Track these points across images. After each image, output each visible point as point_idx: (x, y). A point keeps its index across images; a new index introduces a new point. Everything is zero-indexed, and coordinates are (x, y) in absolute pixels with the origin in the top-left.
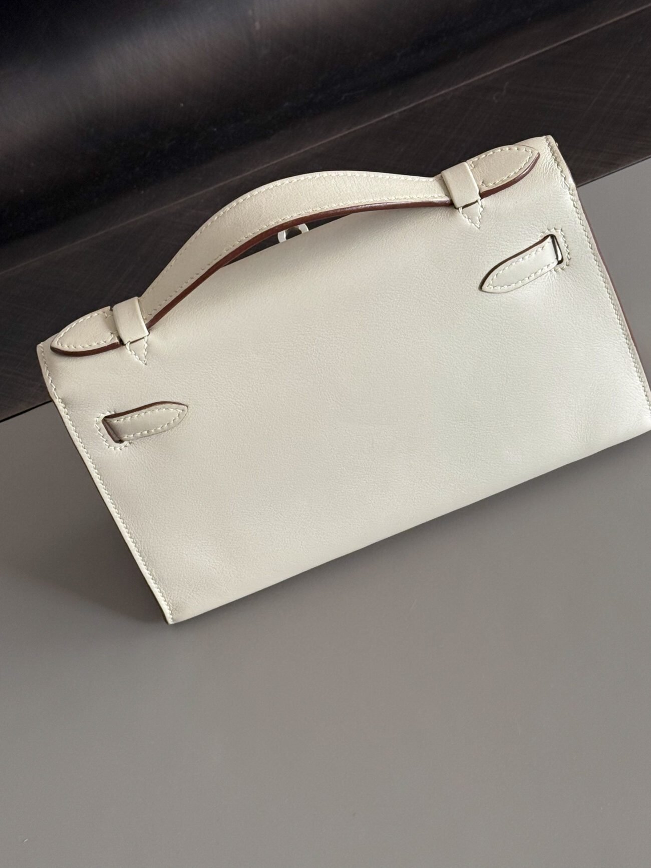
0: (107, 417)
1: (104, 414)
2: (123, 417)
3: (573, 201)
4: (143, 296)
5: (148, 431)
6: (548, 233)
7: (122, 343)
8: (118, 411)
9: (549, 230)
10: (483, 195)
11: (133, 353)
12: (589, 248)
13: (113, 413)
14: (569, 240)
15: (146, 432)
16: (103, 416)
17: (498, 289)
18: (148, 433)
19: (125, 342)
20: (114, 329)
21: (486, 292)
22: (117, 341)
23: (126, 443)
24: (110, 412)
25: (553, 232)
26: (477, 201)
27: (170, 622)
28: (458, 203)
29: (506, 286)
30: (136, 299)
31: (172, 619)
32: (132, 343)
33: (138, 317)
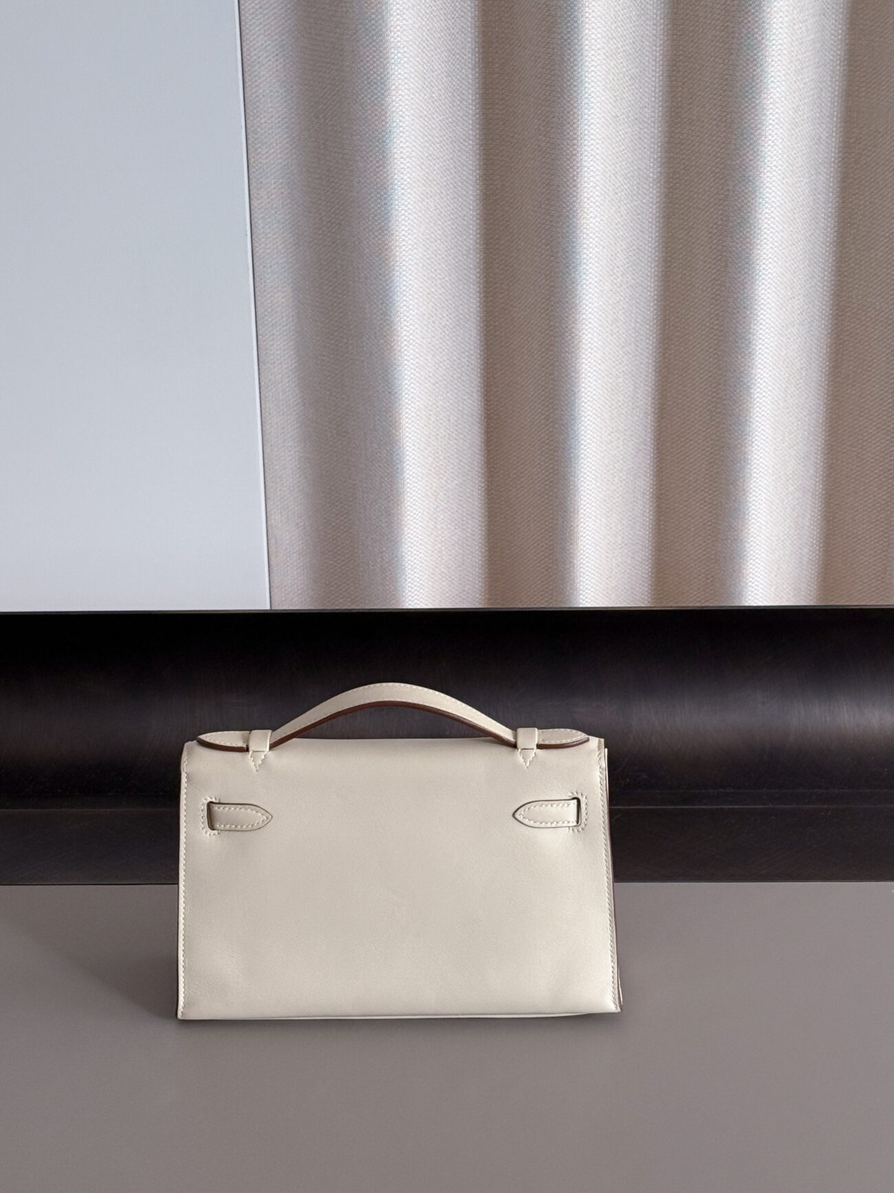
0: (211, 802)
1: (211, 798)
2: (223, 806)
3: (601, 778)
4: (277, 731)
5: (236, 826)
6: (576, 796)
7: (247, 750)
8: (222, 802)
9: (577, 793)
10: (540, 747)
11: (252, 759)
12: (601, 822)
13: (218, 801)
14: (589, 808)
15: (234, 826)
16: (209, 800)
17: (526, 821)
18: (236, 829)
19: (250, 750)
20: (247, 740)
21: (516, 819)
22: (245, 746)
23: (216, 832)
24: (216, 799)
25: (580, 797)
26: (533, 749)
27: (180, 1016)
28: (520, 745)
29: (532, 822)
30: (270, 731)
31: (182, 1012)
32: (254, 751)
33: (266, 740)
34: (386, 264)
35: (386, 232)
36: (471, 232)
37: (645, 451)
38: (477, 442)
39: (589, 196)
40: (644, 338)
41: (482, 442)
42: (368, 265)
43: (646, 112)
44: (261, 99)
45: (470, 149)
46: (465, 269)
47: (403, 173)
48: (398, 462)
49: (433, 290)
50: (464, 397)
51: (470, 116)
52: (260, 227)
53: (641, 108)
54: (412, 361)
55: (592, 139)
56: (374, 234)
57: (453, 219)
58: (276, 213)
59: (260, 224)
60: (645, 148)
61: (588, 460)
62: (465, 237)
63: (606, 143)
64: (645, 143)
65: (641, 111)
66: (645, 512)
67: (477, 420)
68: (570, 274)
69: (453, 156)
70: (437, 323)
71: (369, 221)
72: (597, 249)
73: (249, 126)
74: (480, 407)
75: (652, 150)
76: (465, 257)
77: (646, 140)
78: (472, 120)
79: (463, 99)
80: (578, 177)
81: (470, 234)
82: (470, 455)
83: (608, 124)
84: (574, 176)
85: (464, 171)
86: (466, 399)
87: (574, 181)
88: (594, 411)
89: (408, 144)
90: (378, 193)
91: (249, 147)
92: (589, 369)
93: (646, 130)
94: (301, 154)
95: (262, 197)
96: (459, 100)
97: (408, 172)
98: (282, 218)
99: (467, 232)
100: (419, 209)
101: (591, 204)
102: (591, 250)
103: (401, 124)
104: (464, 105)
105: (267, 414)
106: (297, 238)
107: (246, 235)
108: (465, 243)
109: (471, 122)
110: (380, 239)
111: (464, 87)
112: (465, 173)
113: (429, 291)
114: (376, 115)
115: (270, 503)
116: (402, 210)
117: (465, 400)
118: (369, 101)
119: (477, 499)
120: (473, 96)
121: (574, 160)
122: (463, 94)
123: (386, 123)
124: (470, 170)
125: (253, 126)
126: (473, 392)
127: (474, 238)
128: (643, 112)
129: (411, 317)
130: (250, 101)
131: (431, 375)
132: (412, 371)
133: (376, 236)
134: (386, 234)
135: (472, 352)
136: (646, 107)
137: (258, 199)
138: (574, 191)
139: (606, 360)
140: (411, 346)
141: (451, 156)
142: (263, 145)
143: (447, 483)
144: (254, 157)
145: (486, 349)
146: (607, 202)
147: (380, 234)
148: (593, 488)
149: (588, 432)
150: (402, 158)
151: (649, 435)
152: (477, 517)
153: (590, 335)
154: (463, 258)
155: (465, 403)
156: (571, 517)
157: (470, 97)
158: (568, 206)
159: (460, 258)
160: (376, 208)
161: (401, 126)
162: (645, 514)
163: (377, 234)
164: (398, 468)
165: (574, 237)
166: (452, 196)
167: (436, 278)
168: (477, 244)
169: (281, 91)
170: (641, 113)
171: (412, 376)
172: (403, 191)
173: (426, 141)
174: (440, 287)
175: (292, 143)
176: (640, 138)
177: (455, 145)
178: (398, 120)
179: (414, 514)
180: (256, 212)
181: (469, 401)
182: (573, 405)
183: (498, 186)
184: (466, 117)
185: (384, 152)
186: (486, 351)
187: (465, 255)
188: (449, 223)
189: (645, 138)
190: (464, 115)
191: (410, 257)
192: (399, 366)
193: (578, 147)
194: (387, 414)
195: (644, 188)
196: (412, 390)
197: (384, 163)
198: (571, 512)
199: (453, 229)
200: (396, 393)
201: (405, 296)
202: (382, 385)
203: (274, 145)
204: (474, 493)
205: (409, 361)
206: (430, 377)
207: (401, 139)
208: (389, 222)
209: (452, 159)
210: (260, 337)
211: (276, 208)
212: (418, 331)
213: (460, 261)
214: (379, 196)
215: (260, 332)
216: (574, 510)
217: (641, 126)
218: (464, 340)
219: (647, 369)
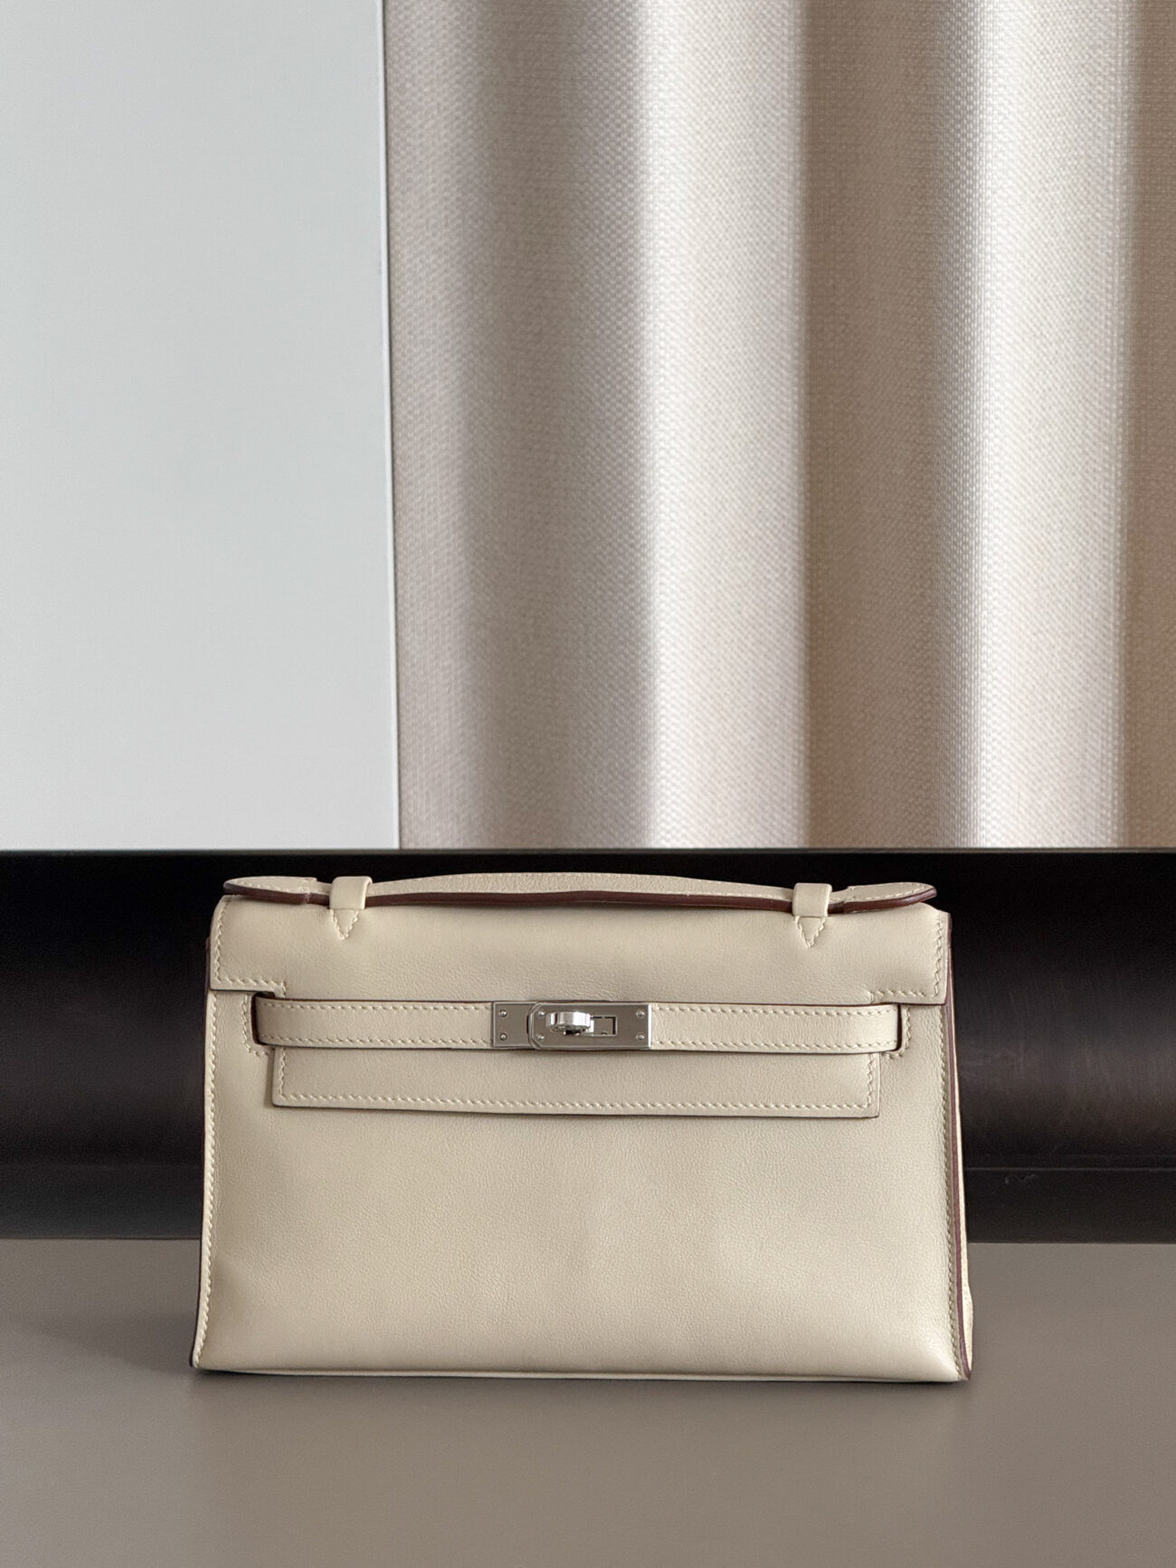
34: (630, 310)
35: (630, 251)
36: (784, 273)
37: (1104, 683)
38: (791, 664)
39: (995, 186)
40: (1100, 469)
41: (800, 667)
42: (598, 313)
43: (1099, 56)
44: (413, 31)
45: (783, 124)
46: (773, 340)
47: (662, 146)
48: (644, 675)
49: (713, 364)
50: (769, 576)
51: (785, 66)
52: (405, 260)
53: (1091, 47)
54: (672, 488)
55: (1000, 86)
56: (608, 255)
57: (751, 245)
58: (434, 235)
59: (404, 253)
60: (1099, 120)
61: (995, 674)
62: (773, 282)
63: (1027, 96)
64: (1099, 111)
65: (1091, 52)
66: (1104, 799)
67: (794, 624)
68: (962, 329)
69: (754, 132)
70: (720, 425)
71: (601, 232)
72: (1009, 284)
73: (391, 80)
74: (796, 599)
75: (1112, 125)
76: (773, 318)
77: (1100, 106)
78: (789, 73)
79: (773, 35)
80: (975, 153)
81: (783, 277)
82: (778, 688)
83: (1031, 63)
84: (969, 150)
85: (774, 161)
86: (773, 580)
87: (969, 159)
88: (1005, 584)
89: (672, 94)
90: (619, 181)
91: (391, 116)
92: (996, 504)
93: (1100, 88)
94: (481, 128)
95: (409, 207)
96: (764, 35)
97: (672, 145)
98: (446, 244)
99: (777, 272)
100: (690, 212)
101: (1000, 201)
102: (999, 284)
103: (661, 59)
104: (773, 43)
105: (408, 606)
106: (471, 280)
107: (380, 272)
108: (773, 291)
109: (786, 76)
110: (619, 264)
111: (774, 12)
112: (774, 165)
113: (706, 365)
114: (617, 42)
115: (408, 775)
116: (661, 211)
117: (769, 581)
118: (605, 19)
119: (790, 774)
120: (789, 30)
121: (969, 122)
122: (773, 25)
123: (635, 56)
124: (783, 160)
125: (397, 80)
126: (785, 569)
127: (790, 285)
128: (1095, 56)
129: (673, 406)
130: (395, 35)
131: (708, 520)
132: (673, 506)
133: (613, 259)
134: (631, 255)
135: (784, 495)
136: (1100, 47)
137: (403, 211)
138: (969, 178)
139: (1029, 493)
140: (673, 461)
141: (751, 131)
142: (414, 113)
143: (735, 731)
144: (398, 135)
145: (810, 491)
146: (1029, 202)
147: (619, 255)
148: (1004, 730)
149: (995, 621)
150: (662, 118)
151: (1111, 653)
152: (790, 808)
153: (997, 441)
154: (769, 319)
155: (770, 586)
156: (963, 783)
157: (786, 31)
158: (957, 205)
159: (765, 319)
160: (614, 208)
161: (660, 63)
162: (1105, 804)
163: (613, 254)
164: (644, 688)
165: (970, 260)
166: (751, 204)
167: (720, 344)
168: (795, 295)
169: (450, 18)
170: (1090, 57)
171: (673, 515)
172: (662, 178)
173: (706, 95)
174: (727, 361)
175: (466, 108)
176: (1090, 102)
177: (757, 112)
178: (656, 52)
179: (674, 776)
180: (398, 234)
181: (778, 584)
182: (966, 570)
183: (833, 191)
184: (778, 66)
185: (629, 107)
186: (808, 494)
187: (773, 314)
188: (745, 249)
189: (1099, 102)
190: (773, 61)
191: (673, 297)
192: (649, 496)
193: (975, 98)
194: (626, 585)
195: (1097, 192)
196: (673, 542)
197: (630, 126)
198: (963, 774)
199: (752, 263)
200: (644, 546)
201: (662, 366)
202: (619, 532)
203: (435, 113)
204: (786, 763)
205: (667, 488)
206: (705, 522)
207: (661, 85)
208: (637, 232)
209: (750, 136)
210: (398, 461)
211: (435, 226)
212: (686, 435)
213: (765, 324)
214: (619, 186)
215: (398, 452)
216: (970, 770)
217: (1091, 79)
218: (770, 470)
219: (1106, 527)
